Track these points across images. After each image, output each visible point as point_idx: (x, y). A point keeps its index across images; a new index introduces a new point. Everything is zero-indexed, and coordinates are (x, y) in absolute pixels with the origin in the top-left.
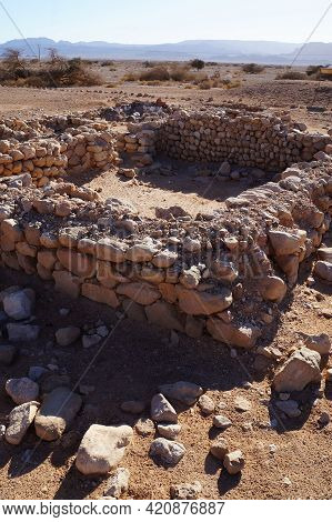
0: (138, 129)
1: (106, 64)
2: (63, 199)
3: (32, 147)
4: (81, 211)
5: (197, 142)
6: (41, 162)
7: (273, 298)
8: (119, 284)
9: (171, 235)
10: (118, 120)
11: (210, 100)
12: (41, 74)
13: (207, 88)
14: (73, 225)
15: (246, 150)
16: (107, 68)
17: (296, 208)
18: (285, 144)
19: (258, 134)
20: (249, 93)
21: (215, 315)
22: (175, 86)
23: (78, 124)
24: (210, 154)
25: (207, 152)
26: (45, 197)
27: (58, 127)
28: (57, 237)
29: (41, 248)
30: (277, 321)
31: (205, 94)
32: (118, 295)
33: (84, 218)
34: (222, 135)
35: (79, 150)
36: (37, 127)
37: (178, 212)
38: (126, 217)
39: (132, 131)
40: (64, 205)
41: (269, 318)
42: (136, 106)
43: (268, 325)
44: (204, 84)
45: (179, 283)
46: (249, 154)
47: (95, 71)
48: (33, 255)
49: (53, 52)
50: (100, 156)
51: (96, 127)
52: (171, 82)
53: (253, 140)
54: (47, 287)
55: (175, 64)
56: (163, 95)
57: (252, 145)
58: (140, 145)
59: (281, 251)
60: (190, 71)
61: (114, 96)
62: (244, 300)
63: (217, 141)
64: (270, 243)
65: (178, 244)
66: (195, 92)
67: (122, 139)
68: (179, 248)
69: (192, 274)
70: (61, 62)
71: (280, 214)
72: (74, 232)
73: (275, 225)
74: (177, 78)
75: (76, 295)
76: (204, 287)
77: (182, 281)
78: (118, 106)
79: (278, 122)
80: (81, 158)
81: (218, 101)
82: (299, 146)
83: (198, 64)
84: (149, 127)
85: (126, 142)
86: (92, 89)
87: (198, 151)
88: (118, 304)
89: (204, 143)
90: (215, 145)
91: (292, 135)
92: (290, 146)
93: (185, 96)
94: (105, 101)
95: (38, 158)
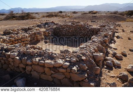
0: (49, 29)
1: (36, 13)
2: (32, 50)
3: (20, 36)
4: (39, 53)
5: (65, 32)
6: (23, 40)
7: (97, 73)
8: (52, 74)
9: (66, 58)
10: (42, 27)
11: (66, 21)
12: (19, 17)
13: (64, 18)
14: (37, 57)
15: (78, 33)
16: (37, 14)
17: (98, 47)
18: (89, 30)
19: (81, 28)
20: (75, 18)
21: (83, 81)
22: (55, 18)
23: (31, 29)
24: (69, 35)
25: (68, 34)
26: (27, 50)
27: (26, 30)
28: (32, 61)
29: (27, 65)
30: (100, 80)
31: (64, 19)
32: (52, 77)
33: (40, 55)
34: (72, 29)
35: (33, 36)
36: (20, 31)
37: (67, 51)
38: (52, 54)
39: (47, 30)
40: (33, 52)
41: (98, 80)
42: (46, 23)
43: (98, 81)
44: (63, 17)
45: (71, 72)
46: (79, 34)
47: (34, 15)
48: (25, 67)
49: (22, 11)
50: (39, 37)
51: (36, 30)
52: (54, 17)
53: (80, 30)
54: (29, 76)
55: (55, 13)
56: (53, 20)
57: (80, 32)
58: (49, 34)
59: (97, 60)
60: (59, 14)
61: (40, 21)
62: (90, 75)
63: (70, 31)
64: (94, 58)
65: (69, 60)
66: (61, 19)
67: (44, 32)
68: (69, 62)
69: (75, 69)
70: (25, 13)
71: (94, 49)
72: (37, 59)
73: (94, 52)
74: (56, 16)
75: (39, 78)
76: (79, 72)
77: (72, 71)
78: (41, 24)
79: (86, 25)
80: (34, 38)
81: (67, 21)
82: (92, 31)
83: (61, 12)
84: (52, 29)
85: (45, 33)
86: (34, 20)
87: (65, 34)
88: (52, 80)
89: (67, 32)
90: (70, 32)
91: (90, 28)
92: (90, 31)
93: (59, 20)
94: (37, 23)
95: (22, 39)
